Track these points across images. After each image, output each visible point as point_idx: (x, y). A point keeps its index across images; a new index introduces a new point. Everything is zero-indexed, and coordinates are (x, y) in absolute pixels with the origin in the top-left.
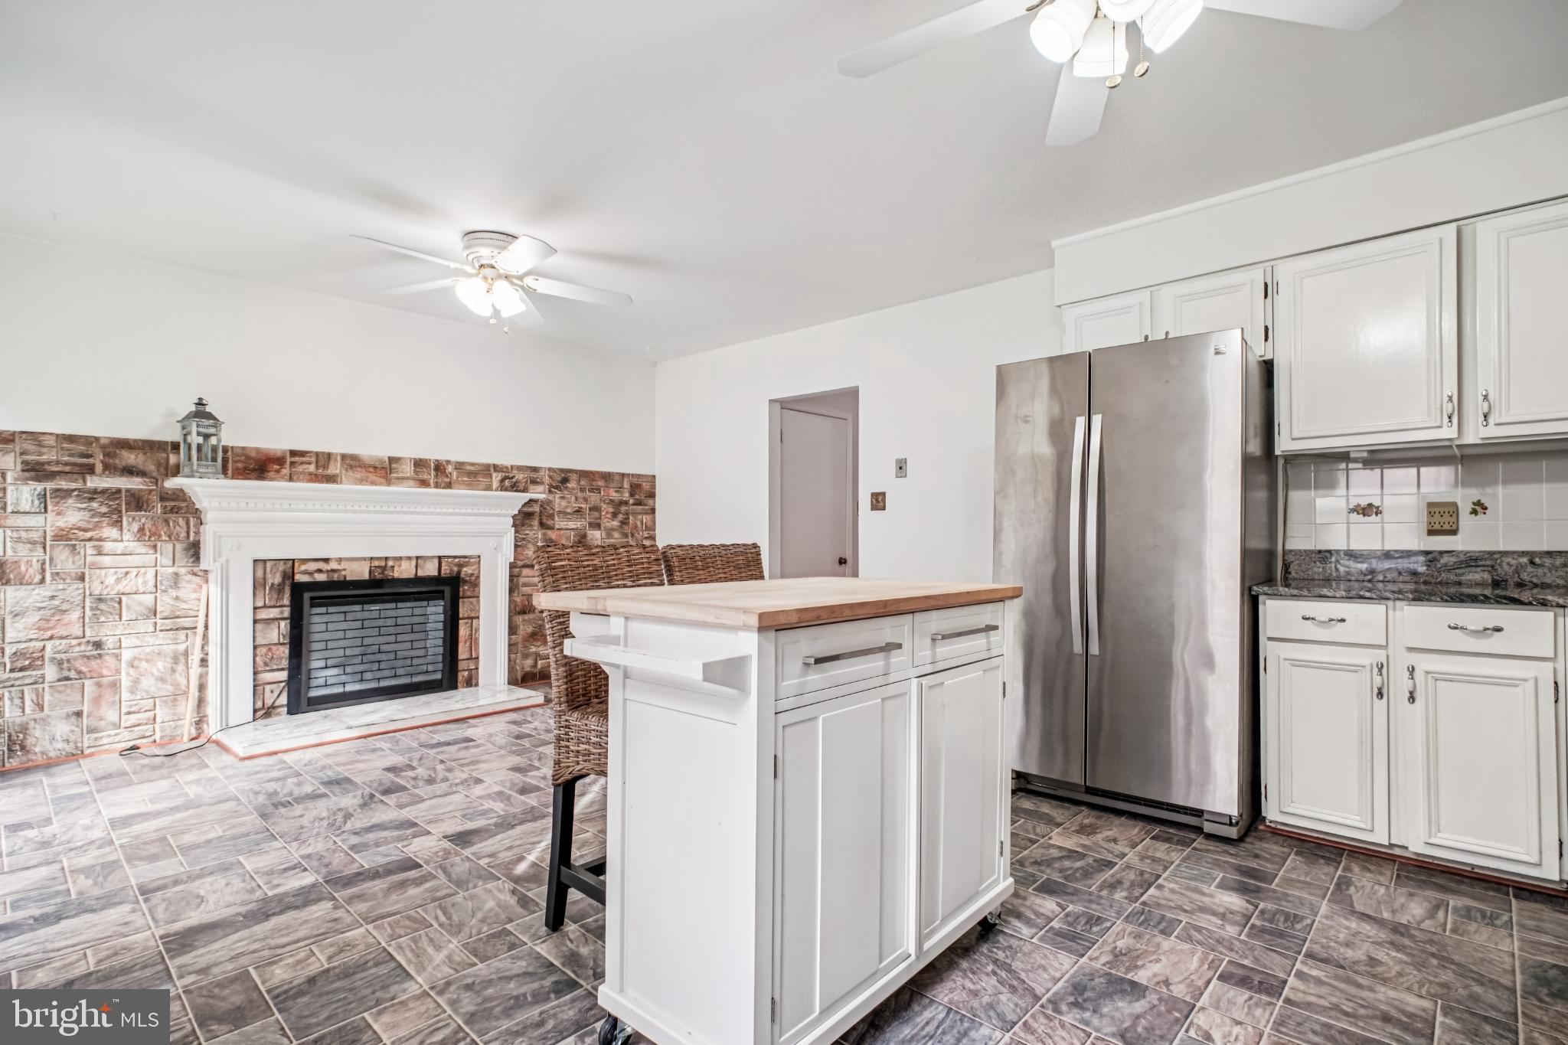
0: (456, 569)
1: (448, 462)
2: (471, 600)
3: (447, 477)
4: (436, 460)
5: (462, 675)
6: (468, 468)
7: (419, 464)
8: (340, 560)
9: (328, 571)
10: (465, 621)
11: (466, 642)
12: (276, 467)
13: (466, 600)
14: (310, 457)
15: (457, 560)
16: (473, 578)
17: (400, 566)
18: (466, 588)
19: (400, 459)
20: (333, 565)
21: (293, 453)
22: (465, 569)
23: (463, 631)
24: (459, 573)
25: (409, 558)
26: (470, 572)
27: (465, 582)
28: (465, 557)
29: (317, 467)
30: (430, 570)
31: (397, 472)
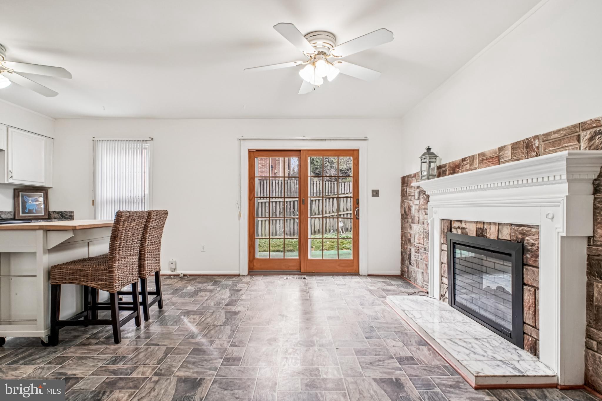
0: (520, 236)
1: (536, 137)
2: (533, 269)
3: (534, 151)
4: (527, 139)
5: (528, 340)
6: (553, 136)
7: (515, 146)
8: (466, 222)
9: (462, 228)
10: (529, 288)
11: (529, 308)
12: (458, 170)
13: (529, 268)
14: (467, 160)
15: (521, 228)
16: (535, 248)
17: (490, 229)
18: (529, 256)
19: (505, 146)
20: (463, 225)
21: (463, 160)
22: (527, 238)
23: (528, 297)
24: (523, 240)
25: (495, 224)
26: (531, 241)
27: (528, 250)
28: (528, 226)
29: (470, 165)
30: (505, 235)
31: (503, 158)
